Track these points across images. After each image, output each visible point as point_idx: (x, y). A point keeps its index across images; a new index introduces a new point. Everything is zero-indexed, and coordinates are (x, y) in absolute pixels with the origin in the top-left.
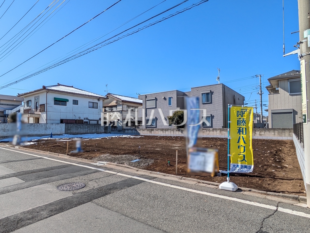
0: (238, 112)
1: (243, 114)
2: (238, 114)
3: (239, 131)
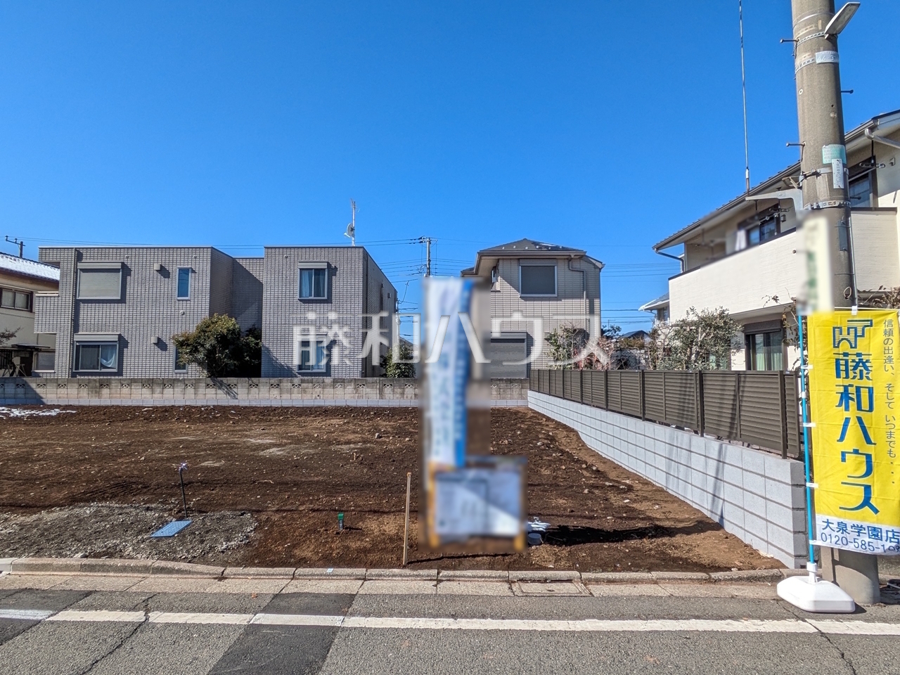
0: (837, 330)
1: (856, 336)
2: (838, 337)
3: (845, 397)
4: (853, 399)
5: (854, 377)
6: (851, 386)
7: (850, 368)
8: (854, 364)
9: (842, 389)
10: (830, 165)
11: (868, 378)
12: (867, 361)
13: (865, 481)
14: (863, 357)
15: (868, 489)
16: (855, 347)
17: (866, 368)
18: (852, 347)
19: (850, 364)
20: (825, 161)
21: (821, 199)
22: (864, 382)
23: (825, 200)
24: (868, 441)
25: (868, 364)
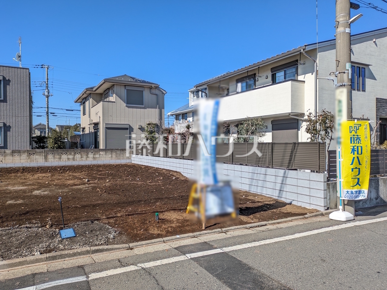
0: (351, 127)
1: (357, 129)
2: (351, 130)
3: (353, 150)
4: (356, 151)
5: (356, 143)
6: (355, 146)
7: (355, 140)
8: (356, 139)
9: (352, 148)
10: (348, 70)
11: (360, 143)
12: (360, 138)
13: (358, 177)
14: (359, 136)
15: (358, 179)
16: (356, 133)
17: (360, 140)
18: (355, 133)
19: (355, 139)
20: (347, 68)
21: (345, 81)
22: (359, 145)
23: (346, 82)
24: (360, 164)
25: (360, 139)
